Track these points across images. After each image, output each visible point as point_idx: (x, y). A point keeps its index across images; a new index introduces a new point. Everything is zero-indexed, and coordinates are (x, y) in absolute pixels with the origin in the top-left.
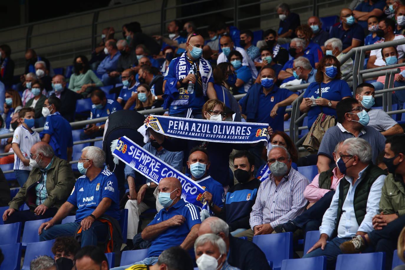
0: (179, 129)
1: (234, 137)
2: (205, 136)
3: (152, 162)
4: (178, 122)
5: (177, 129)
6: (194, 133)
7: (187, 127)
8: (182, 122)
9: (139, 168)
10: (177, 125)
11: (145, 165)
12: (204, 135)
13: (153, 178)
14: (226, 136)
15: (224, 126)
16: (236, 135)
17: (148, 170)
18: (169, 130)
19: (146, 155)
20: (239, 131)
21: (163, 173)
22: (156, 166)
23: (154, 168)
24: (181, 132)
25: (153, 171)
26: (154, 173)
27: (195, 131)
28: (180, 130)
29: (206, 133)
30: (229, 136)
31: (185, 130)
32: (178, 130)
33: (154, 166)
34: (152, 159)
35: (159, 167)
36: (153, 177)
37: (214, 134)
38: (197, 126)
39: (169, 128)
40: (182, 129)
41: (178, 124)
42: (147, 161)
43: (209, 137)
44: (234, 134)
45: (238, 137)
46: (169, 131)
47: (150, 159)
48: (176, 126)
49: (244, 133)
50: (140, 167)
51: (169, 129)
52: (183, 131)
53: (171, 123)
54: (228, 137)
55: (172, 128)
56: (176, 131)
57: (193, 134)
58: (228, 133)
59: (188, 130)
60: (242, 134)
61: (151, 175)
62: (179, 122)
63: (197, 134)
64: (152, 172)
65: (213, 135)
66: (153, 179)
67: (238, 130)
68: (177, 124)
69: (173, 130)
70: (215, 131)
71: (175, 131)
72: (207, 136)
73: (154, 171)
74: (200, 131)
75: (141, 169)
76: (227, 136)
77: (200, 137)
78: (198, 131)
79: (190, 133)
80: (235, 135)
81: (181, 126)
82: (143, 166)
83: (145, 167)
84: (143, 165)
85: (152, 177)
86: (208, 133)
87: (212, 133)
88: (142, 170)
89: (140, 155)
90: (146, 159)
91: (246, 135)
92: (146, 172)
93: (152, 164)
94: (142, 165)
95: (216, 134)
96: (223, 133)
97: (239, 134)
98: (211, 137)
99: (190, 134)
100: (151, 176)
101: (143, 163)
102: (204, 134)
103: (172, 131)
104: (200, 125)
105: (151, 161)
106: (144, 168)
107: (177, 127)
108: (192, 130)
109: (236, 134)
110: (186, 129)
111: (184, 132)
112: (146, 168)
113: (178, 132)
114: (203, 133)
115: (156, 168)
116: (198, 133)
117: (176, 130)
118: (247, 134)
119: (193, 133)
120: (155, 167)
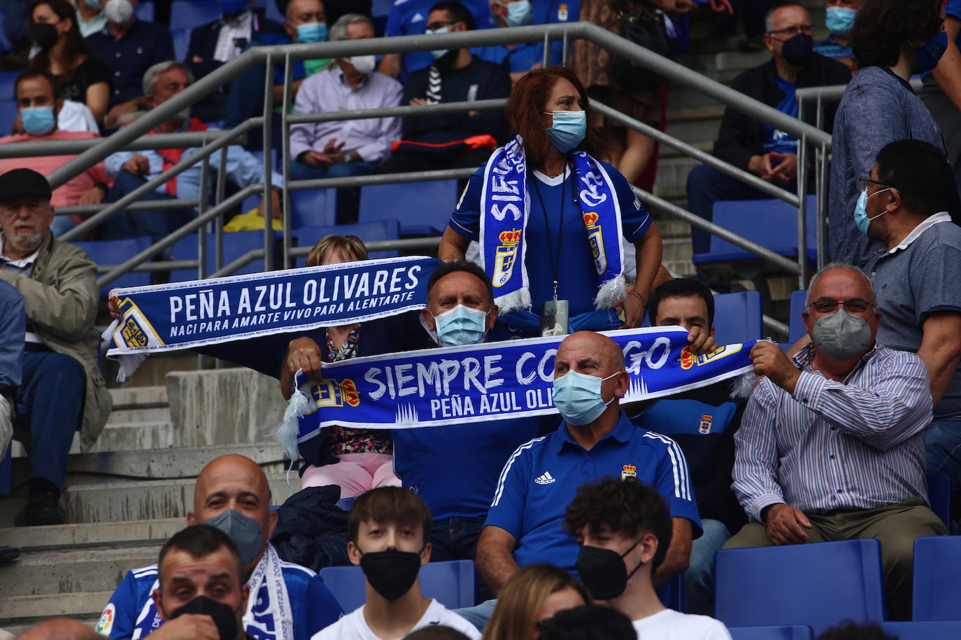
0: (202, 317)
1: (369, 302)
2: (281, 317)
3: (467, 369)
4: (194, 296)
5: (195, 318)
6: (249, 318)
7: (225, 306)
8: (207, 295)
9: (434, 416)
10: (193, 307)
11: (447, 392)
12: (276, 317)
13: (498, 410)
14: (342, 305)
15: (338, 279)
16: (375, 297)
17: (468, 399)
18: (173, 328)
19: (434, 365)
20: (382, 284)
21: (525, 375)
22: (489, 371)
23: (483, 384)
24: (210, 324)
25: (484, 391)
26: (496, 395)
27: (249, 310)
28: (207, 320)
29: (283, 309)
30: (352, 304)
31: (219, 314)
32: (199, 321)
33: (481, 378)
34: (460, 361)
35: (499, 369)
36: (498, 406)
37: (306, 307)
38: (254, 297)
39: (173, 320)
40: (211, 315)
41: (196, 302)
42: (448, 379)
43: (292, 318)
44: (367, 294)
45: (379, 301)
46: (174, 332)
47: (456, 364)
48: (191, 310)
49: (397, 285)
50: (434, 409)
51: (174, 325)
52: (214, 320)
53: (176, 305)
54: (351, 307)
55: (181, 316)
56: (196, 325)
57: (245, 322)
58: (348, 295)
59: (228, 313)
60: (392, 289)
61: (488, 407)
62: (198, 296)
63: (255, 317)
64: (484, 398)
65: (304, 312)
66: (502, 412)
67: (381, 280)
68: (192, 302)
69: (186, 324)
70: (309, 299)
71: (191, 326)
72: (286, 318)
73: (488, 390)
74: (263, 308)
75: (444, 412)
76: (347, 303)
77: (266, 326)
78: (258, 308)
79: (237, 320)
80: (371, 296)
81: (206, 306)
82: (443, 401)
83: (453, 399)
84: (443, 396)
85: (494, 410)
86: (289, 309)
87: (301, 306)
88: (449, 411)
89: (411, 378)
90: (441, 373)
91: (404, 290)
92: (466, 410)
93: (470, 376)
94: (437, 401)
95: (313, 306)
96: (335, 298)
97: (383, 291)
98: (299, 317)
99: (236, 324)
100: (489, 411)
101: (439, 392)
102: (277, 314)
103: (182, 327)
104: (264, 289)
105: (462, 369)
106: (448, 403)
107: (195, 312)
108: (240, 312)
109: (375, 293)
110: (224, 312)
111: (217, 322)
112: (459, 399)
113: (201, 328)
114: (275, 311)
115: (492, 378)
116: (259, 314)
117: (192, 322)
118: (407, 286)
119: (244, 319)
120: (487, 376)
